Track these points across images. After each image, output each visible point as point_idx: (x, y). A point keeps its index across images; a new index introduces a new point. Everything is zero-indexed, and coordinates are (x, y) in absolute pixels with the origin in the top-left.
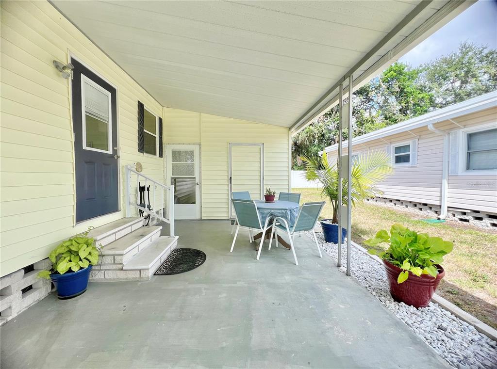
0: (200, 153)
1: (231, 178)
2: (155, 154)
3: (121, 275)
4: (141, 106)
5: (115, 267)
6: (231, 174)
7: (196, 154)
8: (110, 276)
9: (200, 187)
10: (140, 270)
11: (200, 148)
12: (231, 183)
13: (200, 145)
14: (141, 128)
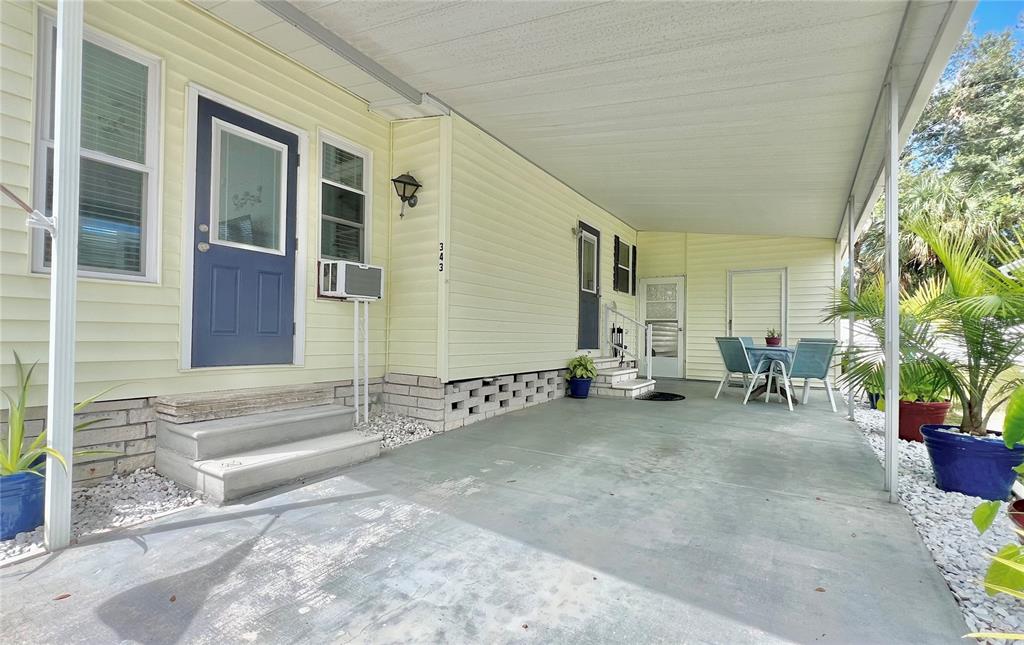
0: (685, 287)
1: (731, 321)
2: (627, 292)
3: (611, 393)
4: (617, 238)
5: (606, 385)
6: (731, 317)
7: (680, 288)
8: (602, 392)
9: (684, 335)
10: (625, 390)
11: (685, 281)
12: (730, 329)
13: (685, 276)
14: (616, 264)
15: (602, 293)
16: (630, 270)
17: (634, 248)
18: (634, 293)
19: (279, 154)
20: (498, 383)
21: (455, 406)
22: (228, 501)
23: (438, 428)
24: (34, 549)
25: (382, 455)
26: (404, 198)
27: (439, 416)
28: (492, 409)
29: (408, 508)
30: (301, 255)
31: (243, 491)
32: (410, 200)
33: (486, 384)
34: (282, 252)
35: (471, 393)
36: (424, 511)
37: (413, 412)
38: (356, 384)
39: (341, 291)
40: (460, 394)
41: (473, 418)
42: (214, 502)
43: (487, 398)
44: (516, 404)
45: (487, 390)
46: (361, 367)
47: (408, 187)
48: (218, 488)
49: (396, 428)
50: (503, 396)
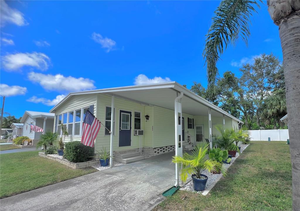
4: (188, 118)
7: (202, 127)
9: (204, 137)
13: (203, 125)
14: (188, 123)
15: (185, 130)
16: (192, 124)
17: (193, 119)
18: (193, 128)
19: (129, 115)
20: (163, 148)
21: (155, 152)
22: (126, 164)
23: (152, 155)
24: (109, 167)
25: (144, 159)
26: (147, 119)
27: (153, 154)
28: (162, 152)
29: (148, 164)
30: (132, 129)
31: (128, 163)
32: (148, 119)
33: (160, 148)
34: (129, 129)
35: (158, 150)
36: (150, 164)
37: (148, 153)
38: (140, 148)
39: (138, 134)
40: (156, 150)
41: (158, 154)
42: (125, 164)
43: (161, 151)
44: (166, 152)
45: (161, 149)
46: (140, 146)
47: (147, 117)
48: (125, 162)
49: (146, 156)
50: (164, 150)
